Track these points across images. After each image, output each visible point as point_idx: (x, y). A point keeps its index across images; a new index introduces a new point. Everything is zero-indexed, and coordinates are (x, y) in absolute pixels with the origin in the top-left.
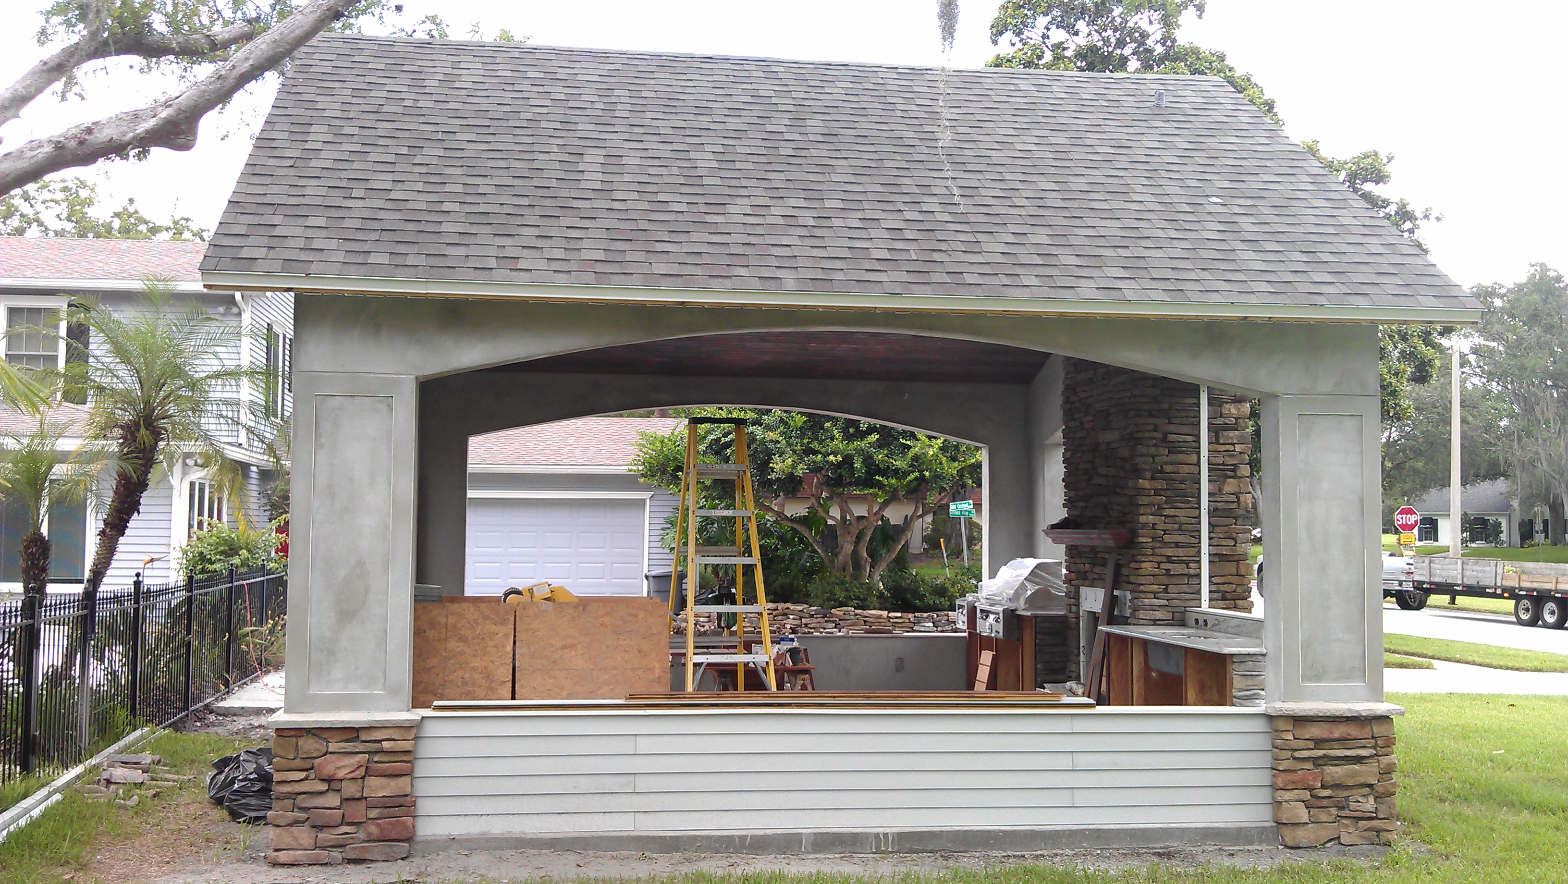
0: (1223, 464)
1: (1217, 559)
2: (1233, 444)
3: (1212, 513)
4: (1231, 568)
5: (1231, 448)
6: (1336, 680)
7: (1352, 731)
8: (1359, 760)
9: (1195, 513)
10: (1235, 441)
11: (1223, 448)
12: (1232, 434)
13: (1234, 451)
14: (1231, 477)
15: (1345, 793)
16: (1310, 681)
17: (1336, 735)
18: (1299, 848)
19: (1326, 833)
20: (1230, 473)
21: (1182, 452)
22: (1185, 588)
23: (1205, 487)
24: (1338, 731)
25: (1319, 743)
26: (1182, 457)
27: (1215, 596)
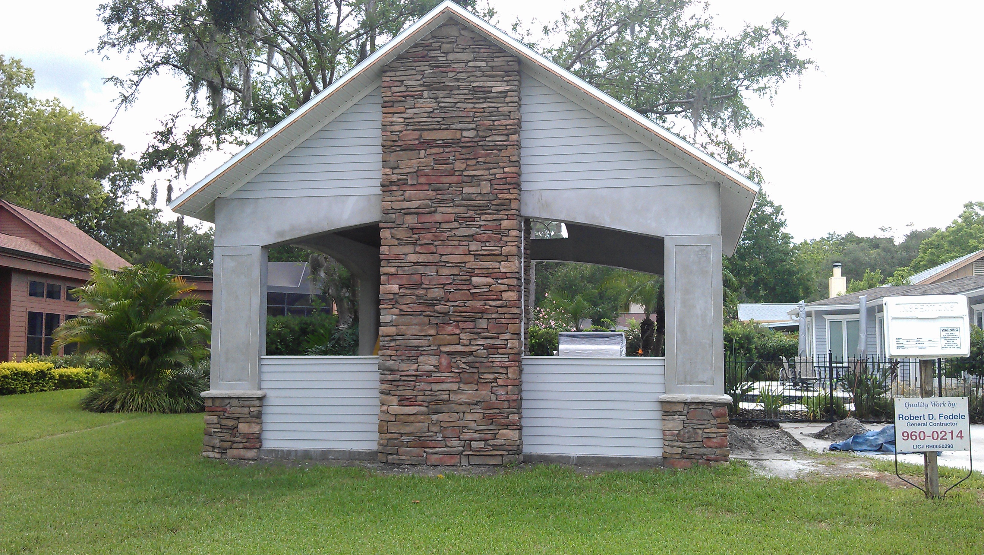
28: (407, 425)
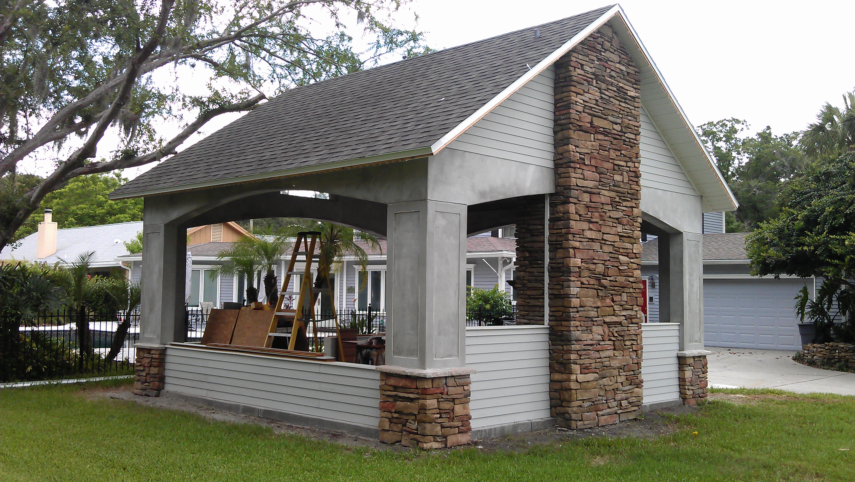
0: (556, 241)
1: (552, 297)
2: (561, 229)
3: (552, 270)
4: (559, 302)
5: (559, 231)
6: (407, 355)
7: (408, 383)
8: (411, 400)
9: (541, 270)
10: (561, 227)
11: (556, 231)
12: (560, 223)
13: (561, 233)
14: (560, 249)
15: (405, 417)
16: (397, 355)
17: (401, 385)
18: (384, 443)
19: (396, 437)
20: (559, 246)
21: (536, 235)
22: (537, 313)
23: (547, 254)
24: (402, 383)
25: (396, 388)
26: (535, 238)
27: (551, 318)
28: (587, 392)
